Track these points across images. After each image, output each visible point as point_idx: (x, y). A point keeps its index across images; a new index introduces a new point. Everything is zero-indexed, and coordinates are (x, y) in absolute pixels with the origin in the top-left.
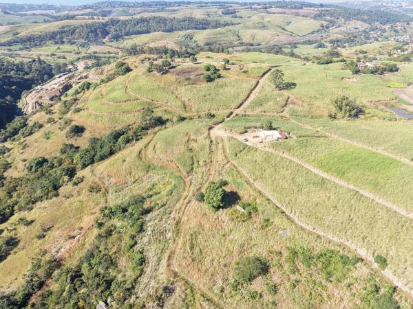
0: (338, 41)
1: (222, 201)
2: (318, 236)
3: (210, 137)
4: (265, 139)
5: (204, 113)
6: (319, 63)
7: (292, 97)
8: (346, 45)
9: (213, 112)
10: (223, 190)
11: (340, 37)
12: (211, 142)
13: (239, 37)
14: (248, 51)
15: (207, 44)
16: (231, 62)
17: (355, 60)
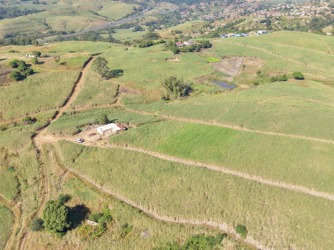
0: (154, 23)
1: (68, 220)
2: (181, 226)
3: (35, 147)
4: (104, 134)
5: (21, 119)
6: (140, 47)
7: (122, 85)
8: (162, 26)
9: (33, 116)
10: (67, 207)
11: (155, 19)
12: (38, 152)
13: (47, 25)
14: (62, 40)
15: (8, 36)
16: (43, 54)
17: (173, 41)
